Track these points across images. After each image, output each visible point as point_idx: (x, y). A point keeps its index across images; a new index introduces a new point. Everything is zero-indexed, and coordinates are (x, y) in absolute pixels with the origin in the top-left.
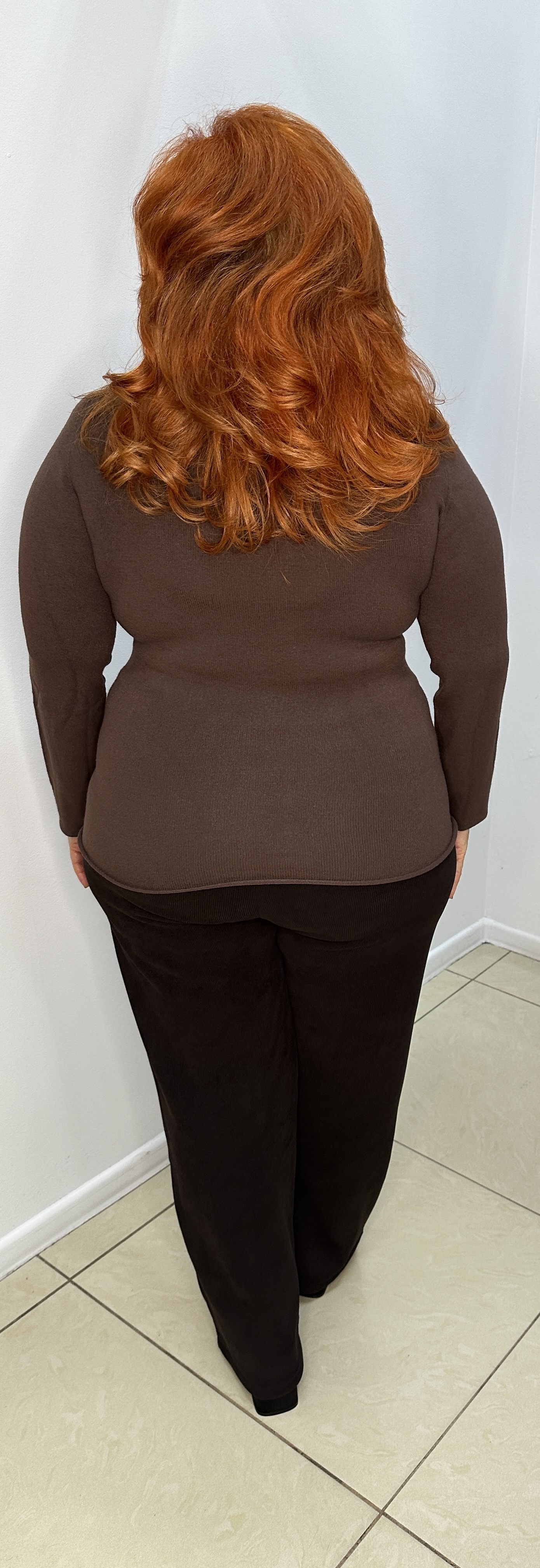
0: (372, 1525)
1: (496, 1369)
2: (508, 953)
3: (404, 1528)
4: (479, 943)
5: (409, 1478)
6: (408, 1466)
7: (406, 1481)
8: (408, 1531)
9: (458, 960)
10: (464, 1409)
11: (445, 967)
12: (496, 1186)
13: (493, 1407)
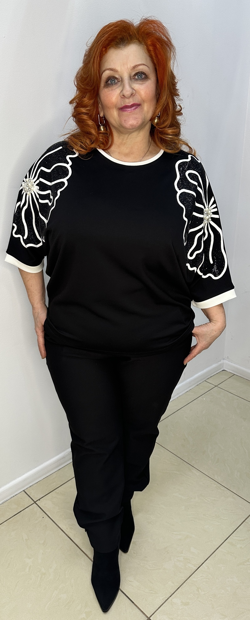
1: (206, 560)
2: (233, 375)
4: (222, 370)
5: (162, 604)
6: (162, 599)
7: (161, 606)
9: (211, 377)
10: (190, 577)
11: (205, 380)
12: (216, 478)
13: (202, 577)
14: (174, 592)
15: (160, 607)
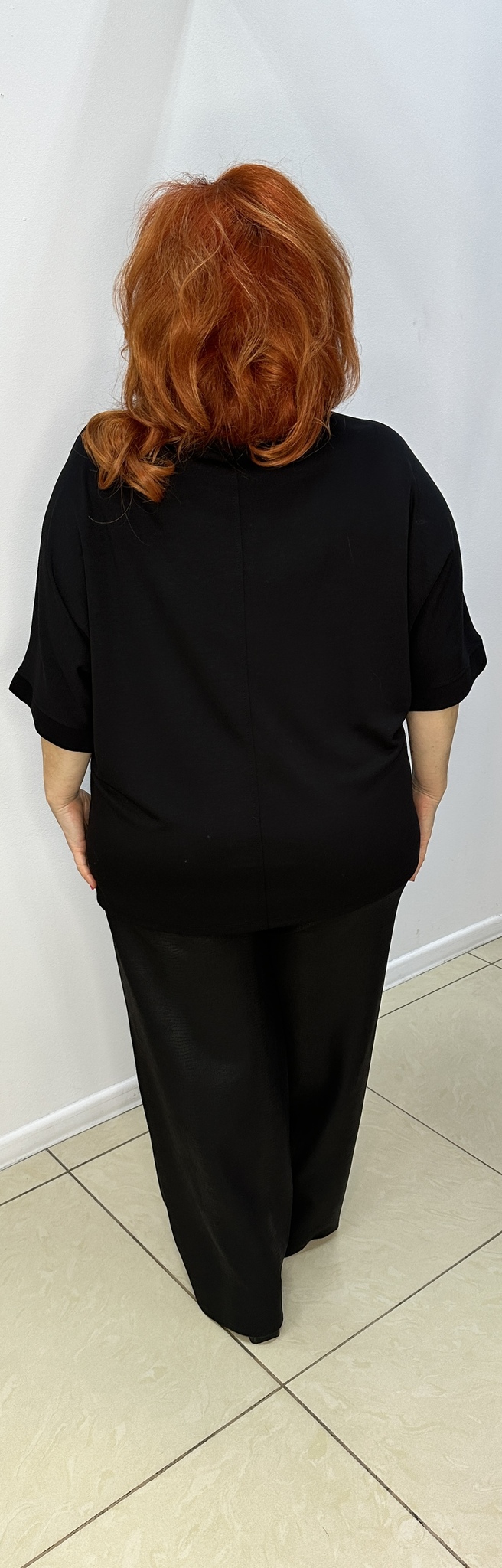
0: (271, 1394)
1: (417, 1292)
3: (299, 1401)
5: (314, 1364)
6: (316, 1355)
7: (311, 1366)
8: (301, 1404)
9: (483, 945)
10: (378, 1320)
11: (467, 950)
12: (463, 1143)
13: (405, 1321)
14: (342, 1344)
15: (309, 1367)
